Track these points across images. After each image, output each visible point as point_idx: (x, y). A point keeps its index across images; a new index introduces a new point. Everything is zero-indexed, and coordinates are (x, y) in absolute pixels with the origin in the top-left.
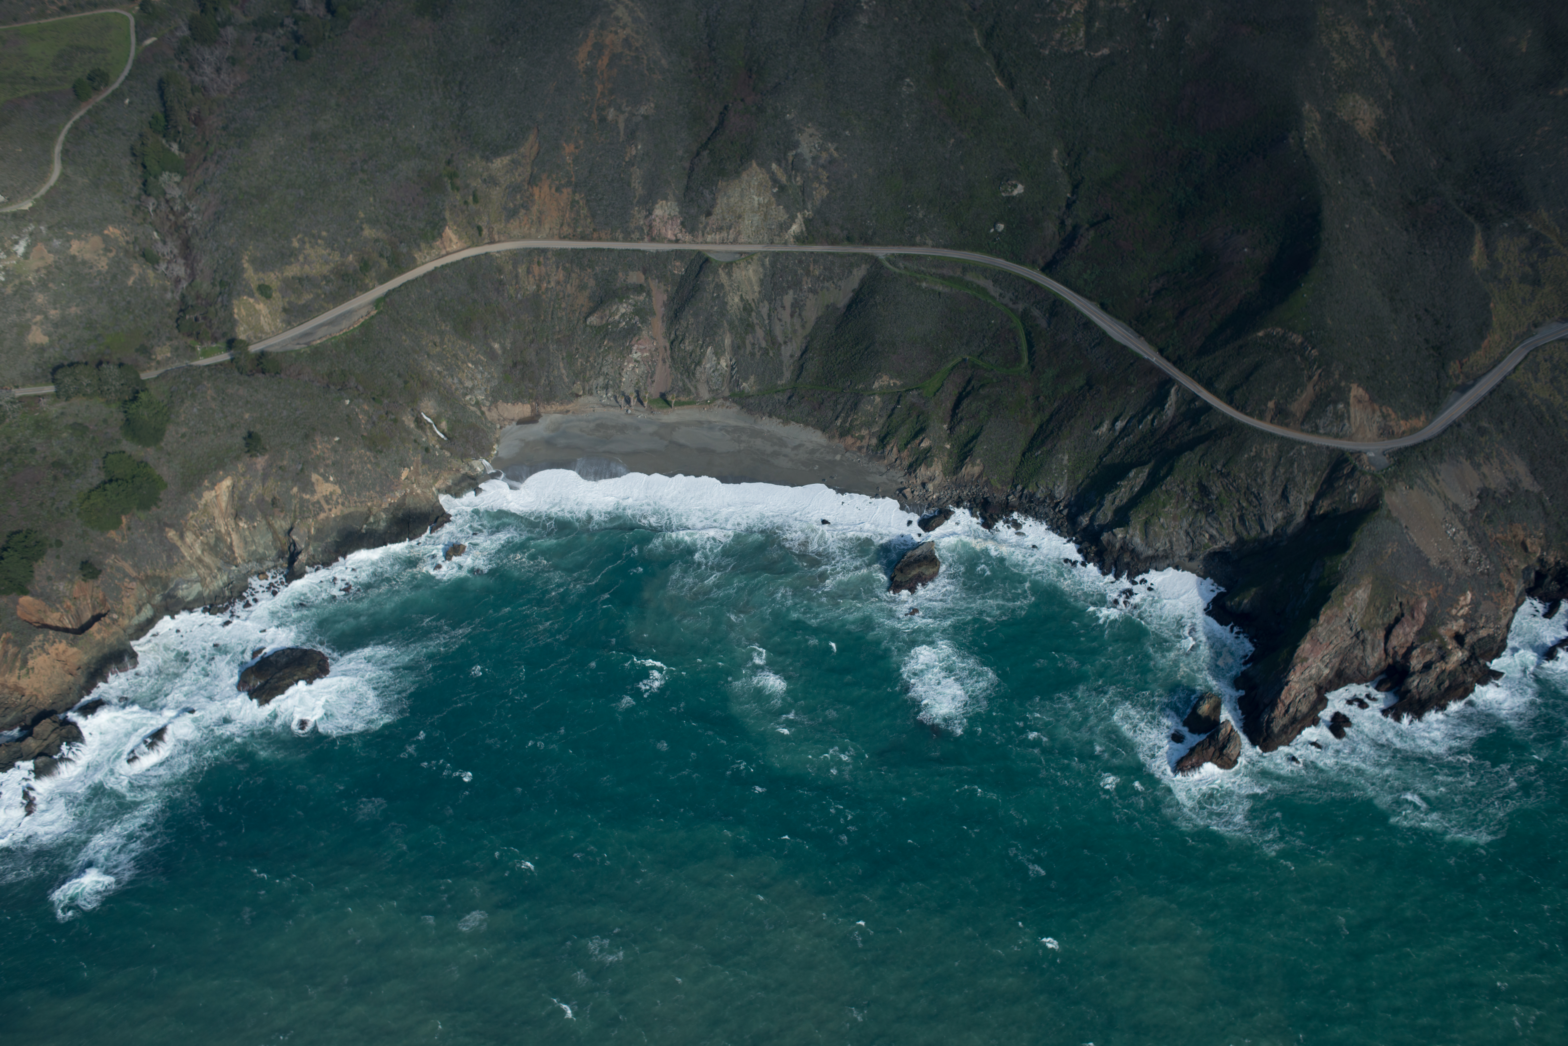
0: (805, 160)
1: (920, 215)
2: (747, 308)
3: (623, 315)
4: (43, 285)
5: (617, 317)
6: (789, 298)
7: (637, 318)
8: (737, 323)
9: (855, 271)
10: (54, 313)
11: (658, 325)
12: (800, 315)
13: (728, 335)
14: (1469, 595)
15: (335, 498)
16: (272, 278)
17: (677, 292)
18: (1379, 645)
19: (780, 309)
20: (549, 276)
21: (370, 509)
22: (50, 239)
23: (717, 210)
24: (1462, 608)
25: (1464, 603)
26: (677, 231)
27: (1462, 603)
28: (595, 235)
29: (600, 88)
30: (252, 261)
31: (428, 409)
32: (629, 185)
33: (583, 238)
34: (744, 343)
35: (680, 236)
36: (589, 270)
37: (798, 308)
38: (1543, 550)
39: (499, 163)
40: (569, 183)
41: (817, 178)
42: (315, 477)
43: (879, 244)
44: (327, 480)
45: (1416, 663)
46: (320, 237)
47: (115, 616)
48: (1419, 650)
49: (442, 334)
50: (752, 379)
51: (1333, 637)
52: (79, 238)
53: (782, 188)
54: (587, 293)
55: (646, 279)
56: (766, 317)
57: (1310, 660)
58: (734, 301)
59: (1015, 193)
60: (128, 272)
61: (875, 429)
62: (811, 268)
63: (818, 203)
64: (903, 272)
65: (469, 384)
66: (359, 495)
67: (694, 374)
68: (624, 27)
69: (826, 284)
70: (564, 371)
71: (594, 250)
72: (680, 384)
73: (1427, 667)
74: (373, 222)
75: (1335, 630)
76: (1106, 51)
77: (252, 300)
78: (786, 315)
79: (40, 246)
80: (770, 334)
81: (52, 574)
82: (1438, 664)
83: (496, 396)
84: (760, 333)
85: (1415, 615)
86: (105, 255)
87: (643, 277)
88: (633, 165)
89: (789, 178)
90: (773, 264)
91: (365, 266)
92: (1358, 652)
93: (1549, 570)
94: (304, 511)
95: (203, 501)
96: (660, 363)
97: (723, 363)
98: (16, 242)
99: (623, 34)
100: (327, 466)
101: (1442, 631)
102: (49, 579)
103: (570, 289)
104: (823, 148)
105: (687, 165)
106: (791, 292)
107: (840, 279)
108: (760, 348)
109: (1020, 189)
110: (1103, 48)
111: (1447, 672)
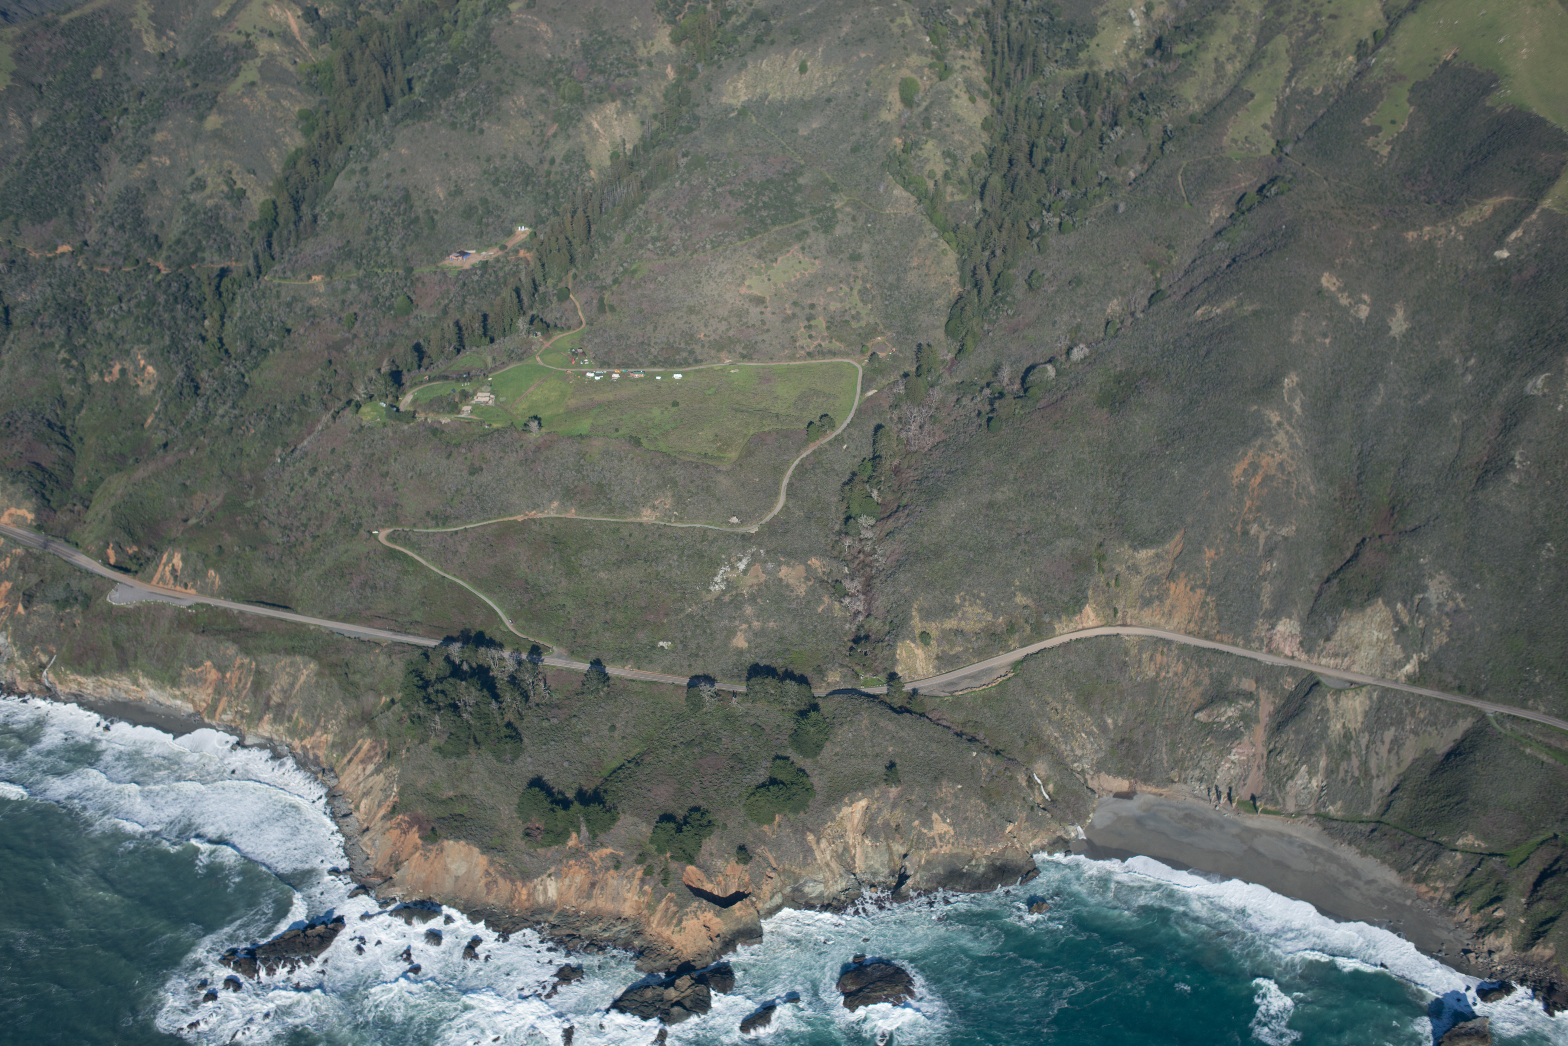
0: (1430, 605)
1: (1537, 680)
2: (1347, 736)
3: (1229, 717)
4: (753, 599)
5: (1223, 718)
6: (1389, 734)
7: (1242, 723)
8: (1334, 747)
9: (1460, 722)
10: (756, 625)
11: (1260, 733)
12: (1397, 753)
13: (1324, 758)
15: (947, 837)
16: (933, 628)
17: (1284, 706)
19: (1379, 743)
20: (1169, 666)
21: (974, 853)
22: (766, 562)
23: (1337, 637)
26: (1295, 649)
28: (1218, 637)
29: (1248, 503)
30: (920, 610)
31: (1041, 769)
32: (1258, 597)
33: (1207, 637)
34: (1338, 768)
35: (1296, 654)
36: (1206, 669)
37: (1397, 745)
39: (1144, 554)
40: (1203, 585)
41: (1439, 624)
42: (935, 816)
43: (1489, 700)
44: (944, 821)
46: (979, 598)
47: (754, 899)
49: (1065, 702)
50: (1339, 804)
52: (788, 565)
53: (1403, 629)
54: (1200, 690)
55: (1257, 688)
56: (1363, 747)
58: (1336, 727)
60: (820, 601)
61: (1451, 884)
62: (1417, 710)
63: (1435, 648)
64: (1509, 733)
65: (1079, 752)
66: (968, 839)
67: (1284, 786)
68: (1281, 452)
69: (1429, 729)
70: (1165, 757)
71: (1215, 651)
72: (1270, 793)
74: (1026, 590)
77: (913, 645)
78: (1383, 750)
79: (758, 566)
80: (1364, 764)
81: (714, 851)
83: (1100, 767)
84: (1355, 762)
86: (805, 583)
87: (1254, 685)
88: (1265, 580)
89: (1412, 620)
90: (1381, 699)
91: (1011, 628)
94: (920, 842)
95: (841, 815)
96: (1255, 769)
97: (1314, 783)
98: (740, 560)
99: (1278, 458)
100: (947, 808)
102: (711, 854)
103: (1185, 682)
104: (1450, 596)
105: (1316, 588)
106: (1393, 729)
107: (1444, 727)
108: (1353, 776)
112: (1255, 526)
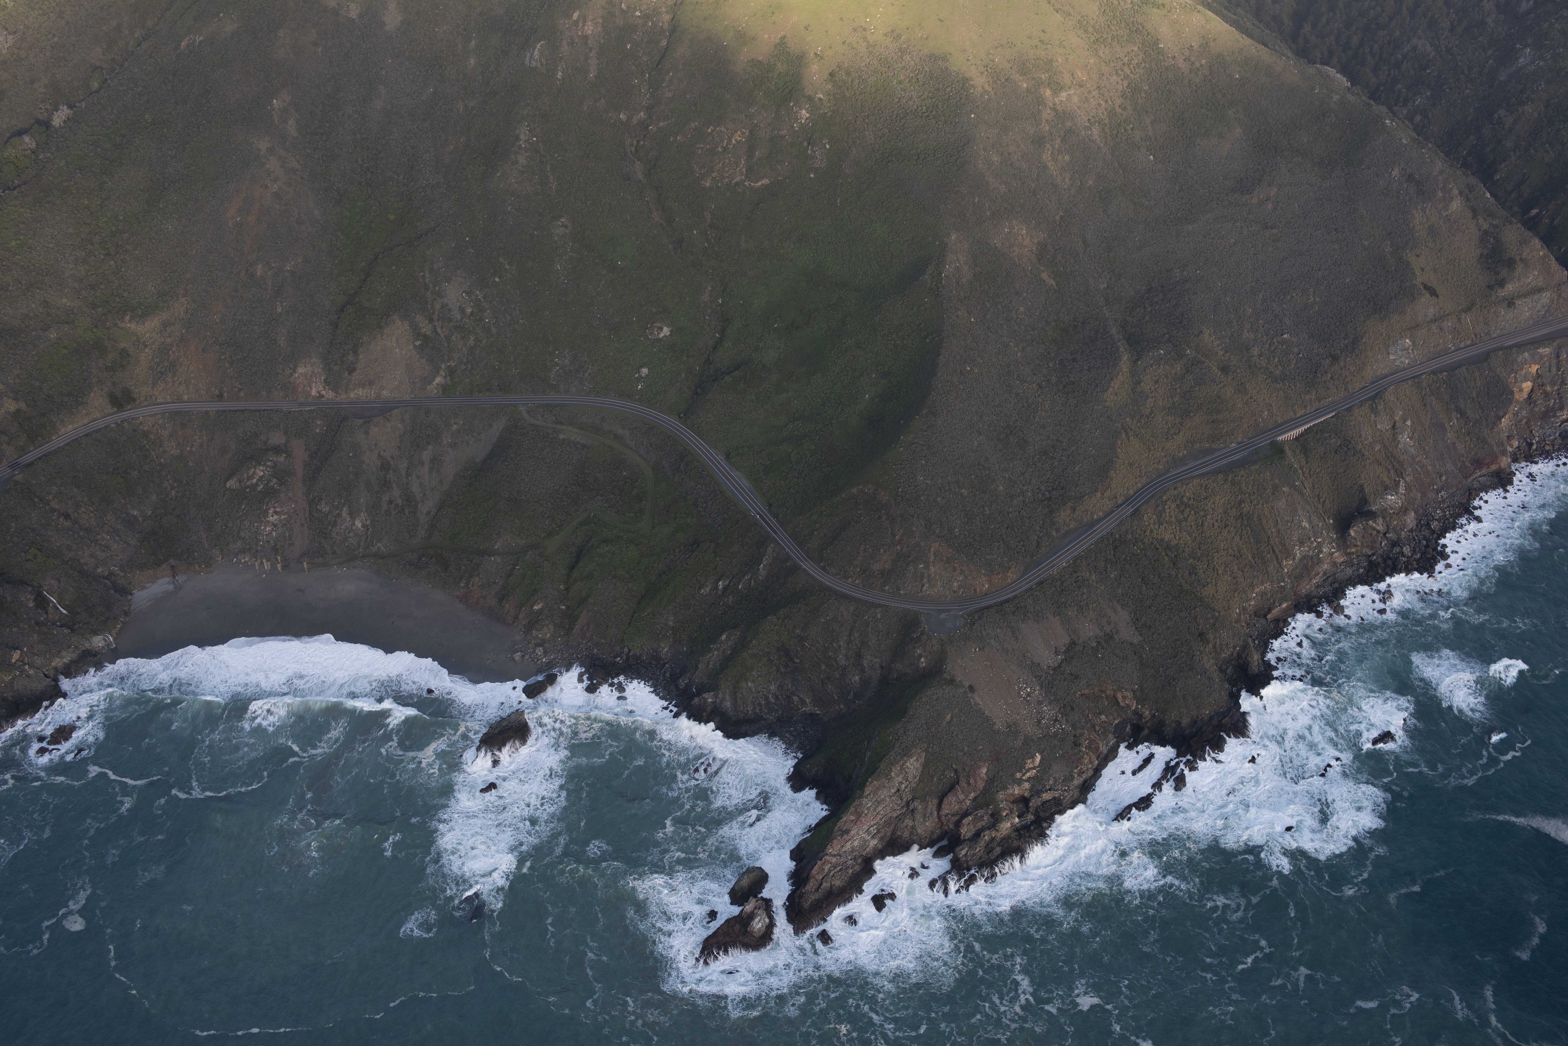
0: (451, 310)
1: (567, 362)
2: (385, 466)
3: (261, 478)
5: (254, 481)
6: (427, 454)
7: (275, 480)
8: (373, 481)
9: (495, 424)
11: (297, 486)
12: (438, 471)
13: (364, 495)
14: (1038, 757)
17: (316, 450)
18: (931, 814)
19: (418, 466)
20: (192, 439)
23: (360, 366)
24: (1028, 771)
25: (1031, 766)
26: (321, 388)
27: (1029, 765)
28: (240, 395)
29: (249, 243)
31: (51, 586)
32: (275, 342)
34: (380, 501)
35: (324, 393)
36: (231, 432)
37: (436, 463)
38: (1138, 704)
39: (148, 324)
40: (215, 343)
41: (463, 328)
45: (966, 831)
48: (970, 818)
50: (387, 539)
51: (880, 808)
53: (425, 341)
54: (228, 456)
55: (287, 439)
56: (403, 474)
57: (852, 833)
58: (371, 460)
59: (662, 335)
61: (496, 589)
62: (452, 422)
63: (464, 353)
64: (541, 424)
65: (102, 556)
67: (330, 535)
68: (275, 180)
69: (466, 438)
70: (203, 536)
71: (236, 411)
73: (977, 835)
75: (883, 800)
76: (765, 181)
78: (424, 472)
80: (407, 491)
82: (987, 832)
84: (397, 491)
85: (972, 781)
87: (284, 438)
88: (279, 322)
90: (413, 419)
92: (908, 822)
93: (1146, 722)
96: (299, 525)
99: (273, 187)
101: (1001, 795)
103: (212, 452)
104: (471, 296)
105: (332, 320)
106: (430, 447)
107: (481, 432)
108: (396, 507)
109: (666, 331)
110: (763, 178)
111: (998, 840)
112: (260, 266)
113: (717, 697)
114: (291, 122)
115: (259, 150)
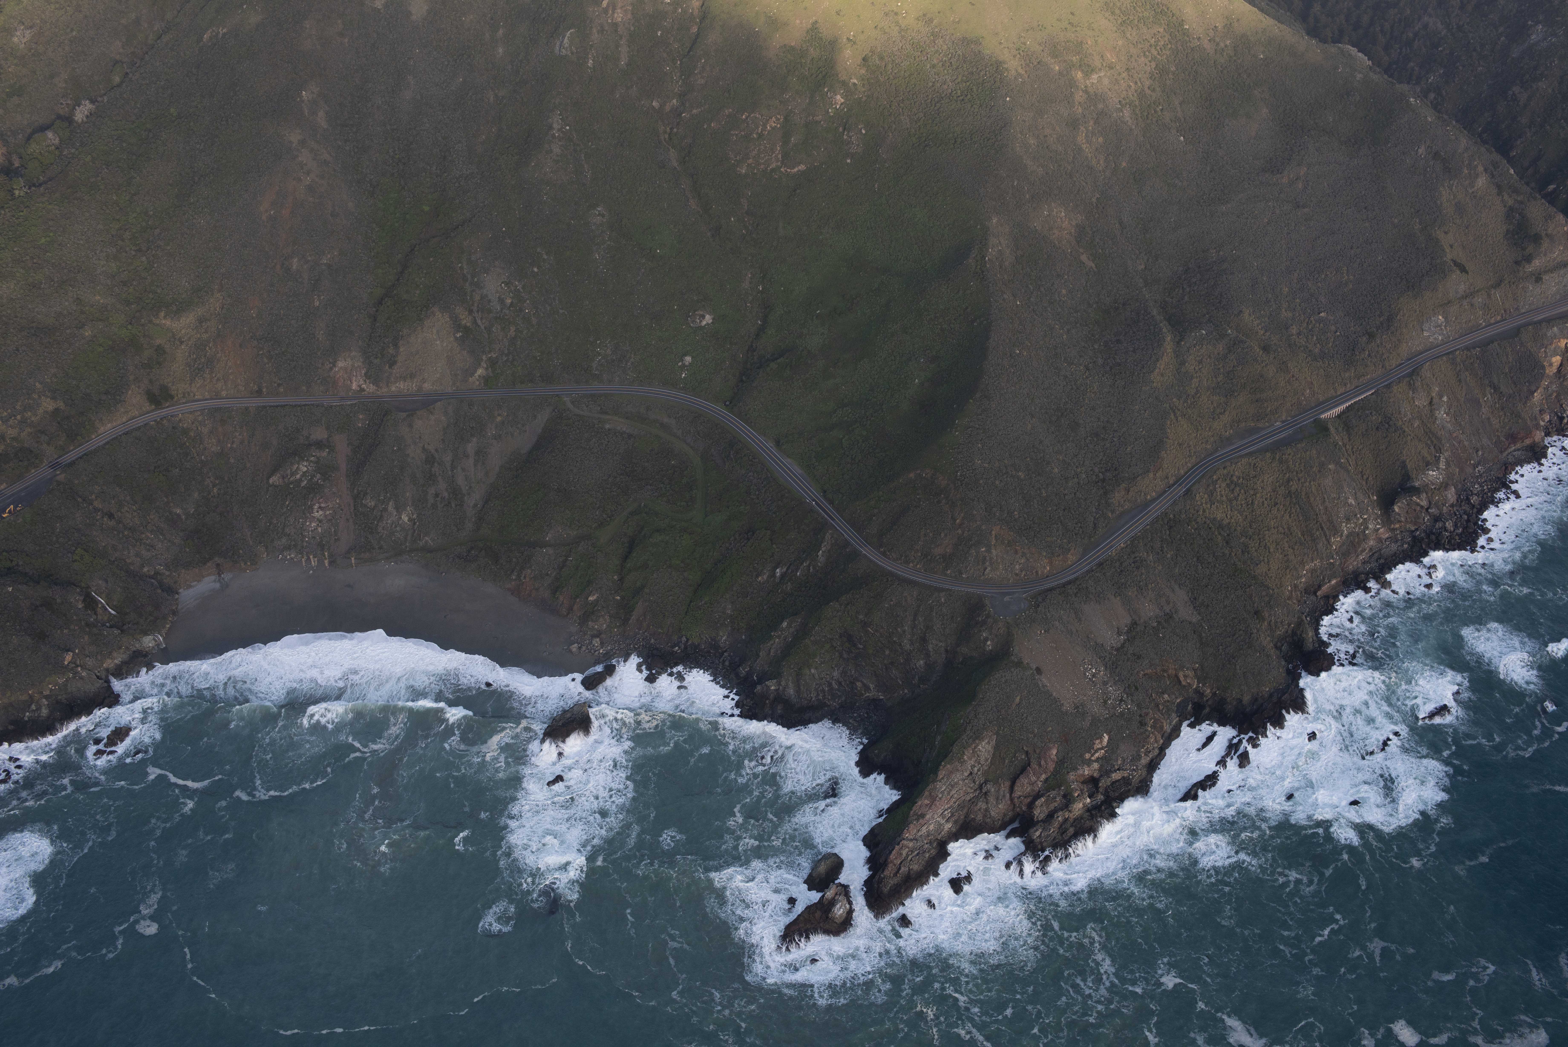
0: (490, 301)
1: (608, 351)
3: (305, 473)
6: (471, 447)
8: (418, 474)
9: (540, 415)
11: (341, 481)
12: (483, 463)
13: (410, 488)
14: (1106, 738)
17: (359, 445)
18: (1004, 796)
19: (463, 459)
20: (233, 436)
21: (31, 697)
23: (400, 359)
24: (1096, 751)
25: (1100, 746)
26: (362, 382)
27: (1097, 745)
28: (280, 391)
29: (283, 237)
31: (99, 587)
32: (313, 337)
34: (426, 495)
35: (364, 387)
36: (272, 428)
37: (481, 456)
38: (1199, 683)
39: (184, 321)
40: (253, 338)
45: (1039, 812)
48: (1043, 799)
50: (434, 532)
51: (953, 792)
53: (466, 333)
54: (270, 451)
55: (329, 434)
56: (448, 467)
57: (928, 816)
58: (416, 452)
59: (704, 323)
61: (548, 581)
62: (495, 414)
63: (505, 345)
64: (585, 413)
65: (147, 555)
66: (20, 683)
67: (376, 530)
68: (308, 173)
69: (510, 430)
70: (247, 533)
71: (278, 407)
73: (1051, 816)
75: (957, 783)
76: (802, 167)
78: (469, 464)
80: (452, 484)
82: (1060, 813)
83: (176, 565)
84: (442, 484)
85: (1043, 762)
87: (326, 432)
88: (316, 317)
90: (457, 412)
92: (982, 805)
93: (1207, 701)
96: (344, 520)
99: (307, 180)
101: (1072, 776)
103: (254, 449)
105: (371, 313)
106: (474, 440)
107: (524, 424)
108: (442, 500)
109: (708, 319)
110: (799, 163)
111: (1071, 820)
112: (296, 260)
113: (779, 684)
114: (321, 114)
115: (290, 142)
